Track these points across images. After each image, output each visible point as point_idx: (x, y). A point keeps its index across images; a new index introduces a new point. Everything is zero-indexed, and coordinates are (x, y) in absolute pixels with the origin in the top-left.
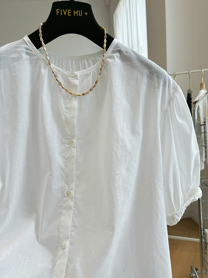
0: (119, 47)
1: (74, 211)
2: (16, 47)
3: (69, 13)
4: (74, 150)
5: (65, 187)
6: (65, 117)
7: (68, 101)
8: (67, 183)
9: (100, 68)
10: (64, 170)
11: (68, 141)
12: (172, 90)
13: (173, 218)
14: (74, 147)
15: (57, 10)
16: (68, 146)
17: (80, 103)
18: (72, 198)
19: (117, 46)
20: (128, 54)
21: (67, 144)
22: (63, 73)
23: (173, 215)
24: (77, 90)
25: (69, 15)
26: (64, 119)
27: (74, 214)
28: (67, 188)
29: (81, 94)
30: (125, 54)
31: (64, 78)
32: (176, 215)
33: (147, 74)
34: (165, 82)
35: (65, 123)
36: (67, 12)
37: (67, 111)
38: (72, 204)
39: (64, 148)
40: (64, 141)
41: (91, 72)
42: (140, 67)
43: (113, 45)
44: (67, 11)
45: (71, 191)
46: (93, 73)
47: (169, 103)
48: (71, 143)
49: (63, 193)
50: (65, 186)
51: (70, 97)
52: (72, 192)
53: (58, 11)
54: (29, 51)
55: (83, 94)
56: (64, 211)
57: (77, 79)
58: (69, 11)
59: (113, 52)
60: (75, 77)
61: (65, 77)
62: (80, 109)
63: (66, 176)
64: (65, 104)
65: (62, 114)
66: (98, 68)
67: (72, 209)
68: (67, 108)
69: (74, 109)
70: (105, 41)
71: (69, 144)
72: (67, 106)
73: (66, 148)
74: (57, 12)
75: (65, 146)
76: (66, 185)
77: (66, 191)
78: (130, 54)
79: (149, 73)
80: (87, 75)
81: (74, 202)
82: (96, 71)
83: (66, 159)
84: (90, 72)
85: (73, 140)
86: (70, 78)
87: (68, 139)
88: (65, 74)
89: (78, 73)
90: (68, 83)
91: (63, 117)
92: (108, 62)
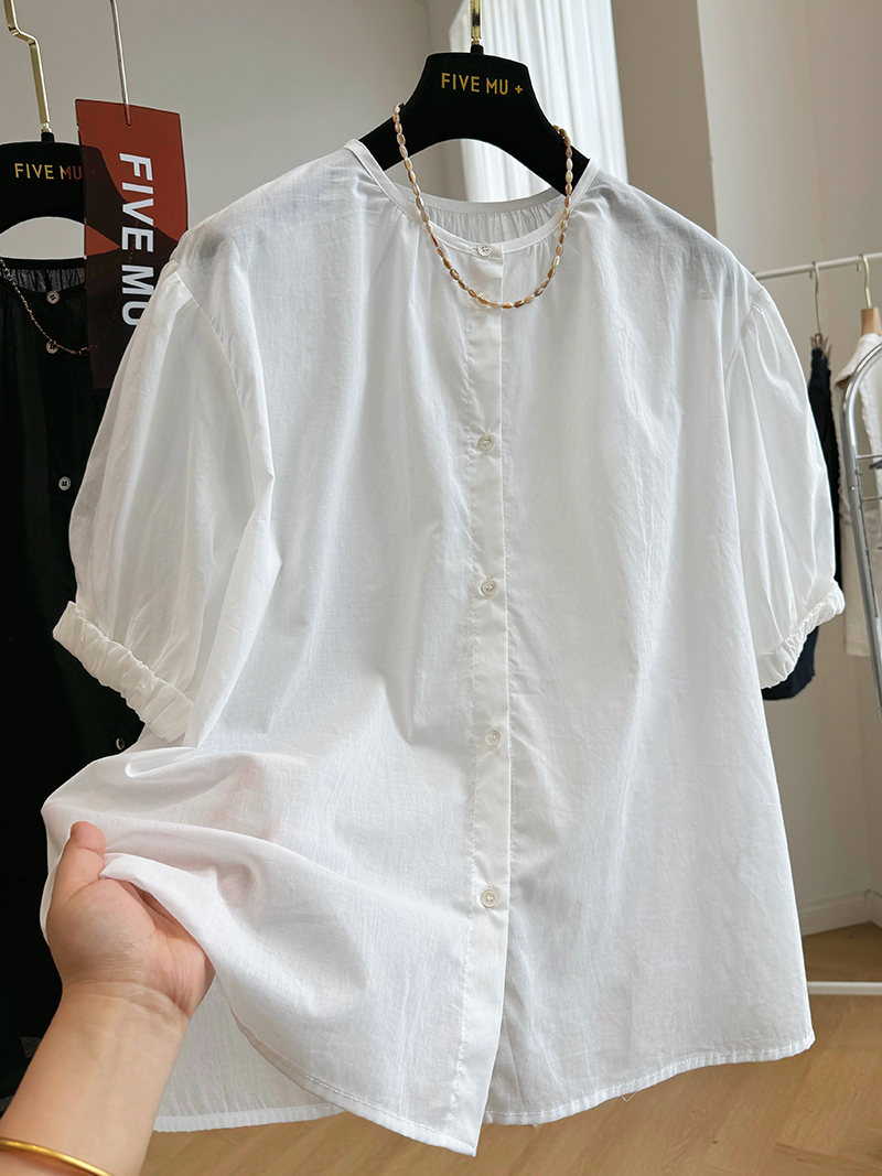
0: (605, 183)
1: (510, 634)
2: (333, 173)
3: (473, 84)
4: (497, 463)
5: (475, 570)
6: (470, 367)
7: (473, 324)
8: (481, 558)
9: (557, 235)
10: (470, 521)
11: (477, 437)
12: (748, 300)
13: (775, 660)
14: (496, 454)
15: (444, 74)
16: (476, 452)
17: (509, 329)
18: (499, 601)
19: (598, 180)
20: (630, 202)
21: (473, 446)
22: (459, 246)
23: (774, 651)
24: (497, 294)
25: (473, 90)
26: (466, 375)
27: (512, 643)
28: (482, 574)
29: (512, 304)
30: (622, 200)
31: (460, 260)
32: (782, 648)
33: (684, 256)
34: (729, 278)
35: (467, 385)
36: (469, 82)
37: (473, 350)
38: (503, 615)
39: (467, 457)
40: (464, 436)
41: (535, 247)
42: (664, 236)
43: (589, 178)
44: (470, 80)
45: (497, 580)
46: (539, 247)
47: (743, 333)
48: (486, 444)
49: (472, 590)
50: (474, 567)
51: (477, 313)
52: (502, 583)
53: (446, 77)
54: (367, 184)
55: (518, 305)
56: (478, 639)
57: (500, 263)
58: (475, 81)
59: (590, 194)
60: (495, 256)
61: (463, 256)
62: (510, 347)
63: (475, 539)
64: (466, 333)
65: (460, 359)
66: (552, 234)
67: (505, 630)
68: (471, 343)
69: (494, 344)
70: (570, 163)
71: (479, 447)
72: (472, 337)
73: (472, 458)
74: (444, 80)
75: (467, 453)
76: (478, 567)
77: (482, 581)
78: (635, 200)
79: (687, 254)
80: (525, 254)
81: (509, 609)
82: (546, 244)
83: (473, 490)
84: (532, 247)
85: (493, 434)
86: (480, 260)
87: (476, 430)
88: (464, 248)
89: (502, 247)
90: (475, 272)
91: (463, 366)
92: (580, 218)
